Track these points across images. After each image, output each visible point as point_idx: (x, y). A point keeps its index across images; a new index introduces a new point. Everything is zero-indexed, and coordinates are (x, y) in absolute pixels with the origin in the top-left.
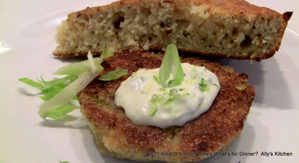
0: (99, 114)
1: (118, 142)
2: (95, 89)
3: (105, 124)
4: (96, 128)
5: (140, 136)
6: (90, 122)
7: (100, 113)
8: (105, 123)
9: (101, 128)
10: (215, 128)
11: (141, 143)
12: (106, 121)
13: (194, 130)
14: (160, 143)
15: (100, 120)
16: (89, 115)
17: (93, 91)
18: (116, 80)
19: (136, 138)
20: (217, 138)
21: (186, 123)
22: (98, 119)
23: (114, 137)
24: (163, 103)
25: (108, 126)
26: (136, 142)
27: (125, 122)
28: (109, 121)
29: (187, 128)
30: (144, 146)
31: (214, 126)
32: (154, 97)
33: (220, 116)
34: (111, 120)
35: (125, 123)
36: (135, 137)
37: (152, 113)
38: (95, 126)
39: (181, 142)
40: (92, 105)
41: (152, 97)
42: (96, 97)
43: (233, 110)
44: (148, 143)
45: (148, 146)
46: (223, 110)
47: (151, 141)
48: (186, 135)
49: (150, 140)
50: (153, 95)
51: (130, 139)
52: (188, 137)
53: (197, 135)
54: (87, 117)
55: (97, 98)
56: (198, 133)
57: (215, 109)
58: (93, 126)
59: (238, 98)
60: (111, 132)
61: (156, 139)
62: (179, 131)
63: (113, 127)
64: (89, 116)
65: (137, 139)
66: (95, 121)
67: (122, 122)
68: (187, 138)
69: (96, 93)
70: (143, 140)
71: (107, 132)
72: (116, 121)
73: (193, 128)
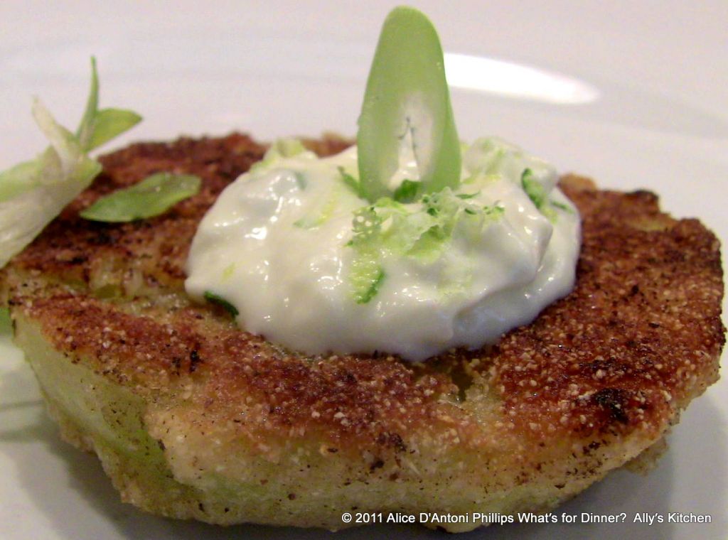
0: (116, 328)
1: (230, 424)
2: (73, 250)
3: (153, 359)
4: (111, 380)
5: (327, 391)
6: (74, 362)
7: (118, 324)
8: (149, 356)
9: (136, 381)
10: (630, 344)
11: (340, 415)
12: (154, 350)
13: (548, 356)
14: (423, 411)
15: (124, 346)
16: (67, 335)
17: (64, 255)
18: (152, 219)
19: (312, 400)
20: (653, 376)
21: (508, 335)
22: (115, 347)
23: (208, 404)
24: (410, 245)
25: (166, 366)
26: (316, 414)
27: (240, 348)
28: (166, 350)
29: (517, 351)
30: (354, 427)
31: (621, 336)
32: (362, 224)
33: (628, 308)
34: (176, 344)
35: (243, 351)
36: (306, 397)
37: (364, 289)
38: (106, 373)
39: (509, 404)
40: (70, 300)
41: (355, 223)
42: (80, 280)
43: (666, 286)
44: (372, 415)
45: (373, 424)
46: (629, 289)
47: (381, 403)
48: (522, 376)
49: (376, 402)
50: (357, 215)
51: (285, 403)
52: (533, 383)
53: (569, 371)
54: (58, 347)
55: (87, 278)
56: (570, 363)
57: (598, 287)
58: (94, 376)
59: (667, 253)
60: (189, 387)
61: (400, 396)
62: (482, 369)
63: (192, 370)
64: (70, 339)
65: (319, 404)
66: (99, 354)
67: (227, 347)
68: (528, 386)
69: (77, 261)
70: (344, 403)
71: (165, 390)
72: (198, 346)
73: (544, 350)
